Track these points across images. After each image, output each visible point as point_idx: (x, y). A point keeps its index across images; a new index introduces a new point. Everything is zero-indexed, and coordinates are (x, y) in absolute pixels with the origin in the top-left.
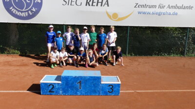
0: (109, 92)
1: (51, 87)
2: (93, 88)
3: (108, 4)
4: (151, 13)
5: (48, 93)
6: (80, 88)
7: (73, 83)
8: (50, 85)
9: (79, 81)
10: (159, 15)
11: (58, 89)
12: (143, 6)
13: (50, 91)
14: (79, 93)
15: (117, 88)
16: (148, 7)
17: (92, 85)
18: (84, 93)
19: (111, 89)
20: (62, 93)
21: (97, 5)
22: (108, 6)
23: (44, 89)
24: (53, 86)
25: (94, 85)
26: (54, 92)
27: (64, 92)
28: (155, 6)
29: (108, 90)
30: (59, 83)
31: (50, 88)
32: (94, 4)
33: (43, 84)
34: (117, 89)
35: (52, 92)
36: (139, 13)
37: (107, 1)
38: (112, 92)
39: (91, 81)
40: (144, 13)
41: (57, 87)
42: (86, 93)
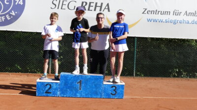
0: (112, 94)
1: (48, 86)
2: (94, 90)
3: (109, 9)
4: (164, 21)
5: (44, 94)
6: (80, 89)
7: (73, 83)
8: (47, 85)
9: (79, 81)
10: (175, 23)
11: (56, 89)
12: (152, 12)
13: (47, 92)
14: (78, 95)
15: (121, 89)
16: (160, 13)
17: (94, 86)
18: (84, 94)
19: (114, 90)
20: (60, 94)
21: (95, 10)
22: (109, 11)
23: (40, 89)
24: (50, 85)
25: (95, 85)
26: (50, 93)
27: (62, 93)
28: (168, 13)
29: (110, 92)
30: (57, 83)
31: (47, 89)
32: (91, 8)
33: (39, 84)
34: (121, 91)
35: (49, 93)
36: (149, 20)
37: (108, 5)
38: (114, 95)
39: (93, 81)
40: (155, 21)
41: (54, 86)
42: (86, 95)
